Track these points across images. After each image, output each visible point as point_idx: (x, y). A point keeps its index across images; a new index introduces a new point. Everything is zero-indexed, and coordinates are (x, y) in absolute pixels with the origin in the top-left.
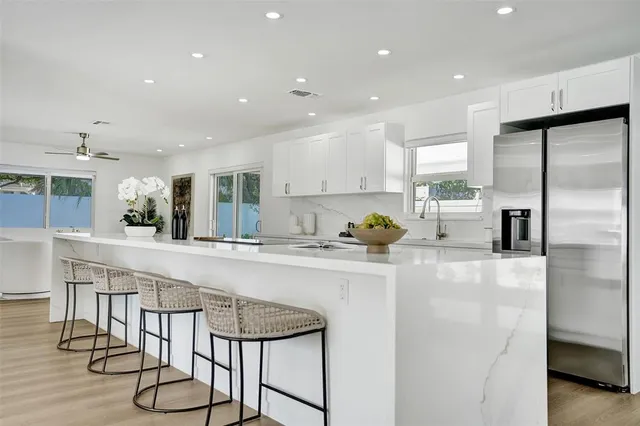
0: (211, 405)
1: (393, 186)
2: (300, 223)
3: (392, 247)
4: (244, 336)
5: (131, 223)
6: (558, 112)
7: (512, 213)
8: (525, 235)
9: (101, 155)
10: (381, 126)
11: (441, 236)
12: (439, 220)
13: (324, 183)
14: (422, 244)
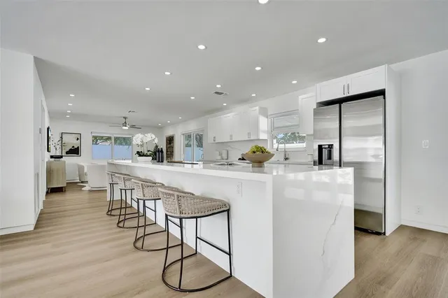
0: (167, 248)
1: (263, 136)
2: (221, 154)
3: (266, 164)
4: (182, 216)
5: (140, 155)
6: (347, 95)
7: (323, 147)
8: (330, 157)
9: (133, 126)
10: (257, 108)
11: (286, 159)
12: (285, 152)
13: (231, 136)
14: (278, 163)
